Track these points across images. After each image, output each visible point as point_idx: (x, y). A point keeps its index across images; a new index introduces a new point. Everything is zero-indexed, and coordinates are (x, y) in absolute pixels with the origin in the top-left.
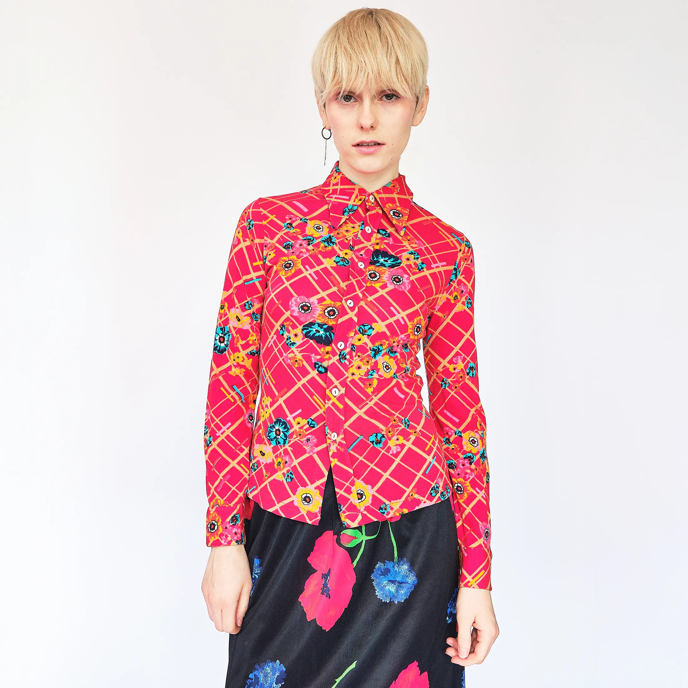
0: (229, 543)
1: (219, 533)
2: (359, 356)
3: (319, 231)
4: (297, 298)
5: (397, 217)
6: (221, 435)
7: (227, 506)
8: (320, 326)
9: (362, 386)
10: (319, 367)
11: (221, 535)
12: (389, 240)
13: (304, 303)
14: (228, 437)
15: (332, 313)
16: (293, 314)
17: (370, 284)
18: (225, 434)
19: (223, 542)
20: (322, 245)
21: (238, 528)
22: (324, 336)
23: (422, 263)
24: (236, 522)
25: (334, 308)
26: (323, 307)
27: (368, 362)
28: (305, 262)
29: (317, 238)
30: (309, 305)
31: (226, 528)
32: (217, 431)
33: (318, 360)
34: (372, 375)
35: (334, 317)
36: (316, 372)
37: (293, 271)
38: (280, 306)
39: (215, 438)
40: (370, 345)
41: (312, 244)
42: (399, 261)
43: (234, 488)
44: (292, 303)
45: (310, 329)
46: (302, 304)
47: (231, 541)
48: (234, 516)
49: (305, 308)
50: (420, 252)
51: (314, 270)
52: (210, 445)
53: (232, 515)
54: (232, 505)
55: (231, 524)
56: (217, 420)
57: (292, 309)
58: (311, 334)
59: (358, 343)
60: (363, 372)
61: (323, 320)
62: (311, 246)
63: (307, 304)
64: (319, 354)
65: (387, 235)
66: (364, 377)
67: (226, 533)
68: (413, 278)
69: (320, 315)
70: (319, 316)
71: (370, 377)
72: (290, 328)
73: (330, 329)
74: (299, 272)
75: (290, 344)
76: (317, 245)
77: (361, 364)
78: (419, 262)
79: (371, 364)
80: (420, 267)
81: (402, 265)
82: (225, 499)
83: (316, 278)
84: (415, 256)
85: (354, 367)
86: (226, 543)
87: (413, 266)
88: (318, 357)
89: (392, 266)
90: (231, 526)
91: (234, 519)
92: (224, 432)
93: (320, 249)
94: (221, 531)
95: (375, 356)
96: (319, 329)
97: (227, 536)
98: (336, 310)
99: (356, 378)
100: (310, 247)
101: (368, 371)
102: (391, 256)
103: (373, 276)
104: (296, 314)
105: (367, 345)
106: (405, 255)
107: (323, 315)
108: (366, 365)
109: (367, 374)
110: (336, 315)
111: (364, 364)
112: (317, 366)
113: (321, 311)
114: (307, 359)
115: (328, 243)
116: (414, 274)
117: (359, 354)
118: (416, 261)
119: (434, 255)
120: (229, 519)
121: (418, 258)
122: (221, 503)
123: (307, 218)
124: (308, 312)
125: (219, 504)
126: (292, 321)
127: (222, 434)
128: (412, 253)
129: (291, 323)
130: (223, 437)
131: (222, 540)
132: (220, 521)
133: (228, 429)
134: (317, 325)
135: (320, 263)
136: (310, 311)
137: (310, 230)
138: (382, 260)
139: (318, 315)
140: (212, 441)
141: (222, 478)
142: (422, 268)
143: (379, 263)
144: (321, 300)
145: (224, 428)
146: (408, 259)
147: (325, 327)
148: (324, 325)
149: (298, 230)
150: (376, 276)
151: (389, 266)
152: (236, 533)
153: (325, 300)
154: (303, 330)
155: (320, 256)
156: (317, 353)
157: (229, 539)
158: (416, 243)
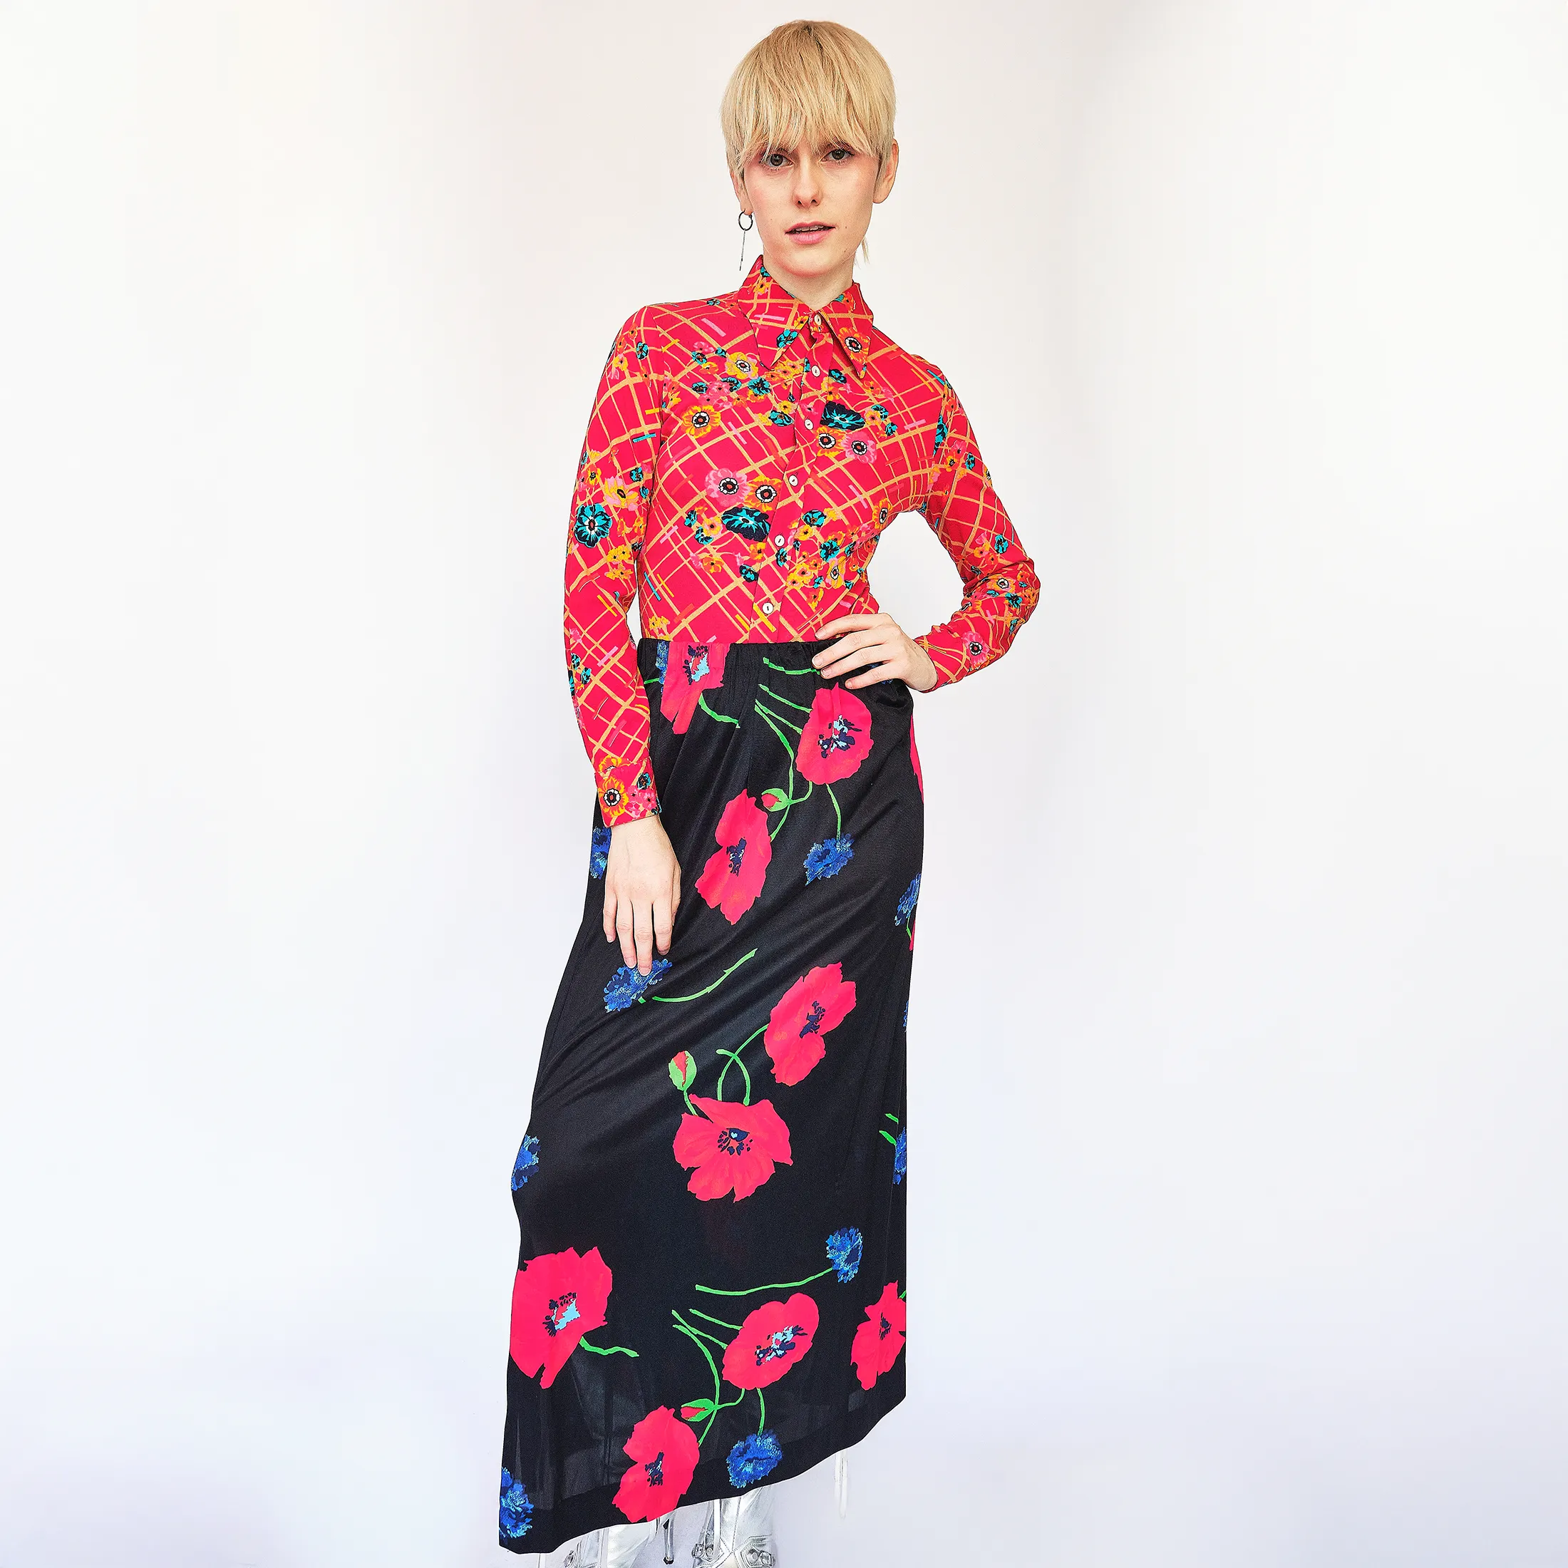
0: (643, 815)
1: (625, 804)
2: (804, 557)
3: (745, 370)
4: (718, 471)
5: (856, 348)
6: (604, 665)
7: (628, 765)
8: (750, 513)
9: (805, 598)
10: (746, 573)
11: (628, 806)
12: (846, 387)
13: (728, 480)
14: (614, 667)
15: (766, 494)
16: (711, 496)
17: (821, 453)
18: (611, 664)
19: (633, 815)
20: (751, 392)
21: (650, 792)
22: (754, 528)
23: (893, 424)
24: (645, 784)
25: (770, 488)
26: (754, 485)
27: (816, 565)
28: (727, 417)
29: (743, 381)
30: (735, 483)
31: (634, 795)
32: (598, 660)
33: (745, 562)
34: (818, 583)
35: (770, 500)
36: (742, 579)
37: (709, 430)
38: (690, 482)
39: (596, 671)
40: (821, 539)
41: (735, 389)
42: (861, 420)
44: (710, 478)
45: (735, 517)
46: (724, 481)
47: (645, 811)
48: (642, 777)
49: (729, 487)
50: (888, 407)
51: (741, 429)
52: (588, 681)
53: (638, 776)
54: (635, 762)
55: (639, 789)
56: (597, 644)
57: (709, 487)
58: (736, 524)
59: (803, 538)
60: (807, 579)
61: (754, 504)
62: (734, 391)
63: (732, 480)
64: (748, 554)
65: (842, 379)
66: (808, 587)
67: (634, 802)
68: (880, 445)
69: (750, 497)
70: (748, 499)
71: (816, 586)
72: (703, 516)
73: (763, 517)
74: (718, 431)
75: (702, 540)
76: (743, 392)
77: (806, 567)
78: (888, 422)
79: (819, 568)
80: (890, 431)
81: (865, 426)
82: (622, 756)
83: (745, 443)
84: (881, 413)
85: (796, 572)
86: (639, 816)
87: (880, 428)
88: (746, 558)
89: (852, 428)
90: (640, 791)
91: (642, 781)
92: (609, 660)
93: (748, 399)
94: (626, 800)
95: (827, 557)
96: (747, 517)
97: (637, 807)
98: (772, 490)
99: (798, 588)
100: (734, 395)
101: (815, 577)
102: (849, 413)
103: (825, 440)
104: (714, 495)
105: (816, 540)
106: (869, 412)
107: (754, 498)
108: (813, 569)
109: (813, 582)
110: (772, 498)
111: (810, 568)
112: (744, 571)
113: (751, 491)
114: (730, 560)
115: (759, 390)
116: (882, 440)
117: (804, 553)
118: (883, 420)
119: (908, 409)
120: (634, 783)
121: (886, 417)
122: (617, 762)
123: (726, 347)
124: (733, 492)
125: (615, 765)
126: (708, 506)
127: (606, 663)
128: (877, 409)
129: (706, 509)
130: (607, 668)
131: (631, 812)
132: (623, 787)
133: (613, 656)
134: (744, 512)
135: (749, 420)
136: (735, 490)
137: (731, 369)
138: (837, 418)
139: (746, 497)
140: (591, 675)
141: (615, 727)
142: (892, 431)
143: (833, 422)
144: (752, 475)
145: (608, 655)
146: (873, 418)
147: (757, 514)
148: (755, 512)
149: (715, 365)
150: (830, 442)
151: (847, 428)
152: (649, 800)
153: (757, 475)
154: (723, 518)
155: (748, 409)
156: (745, 553)
157: (641, 809)
158: (882, 393)
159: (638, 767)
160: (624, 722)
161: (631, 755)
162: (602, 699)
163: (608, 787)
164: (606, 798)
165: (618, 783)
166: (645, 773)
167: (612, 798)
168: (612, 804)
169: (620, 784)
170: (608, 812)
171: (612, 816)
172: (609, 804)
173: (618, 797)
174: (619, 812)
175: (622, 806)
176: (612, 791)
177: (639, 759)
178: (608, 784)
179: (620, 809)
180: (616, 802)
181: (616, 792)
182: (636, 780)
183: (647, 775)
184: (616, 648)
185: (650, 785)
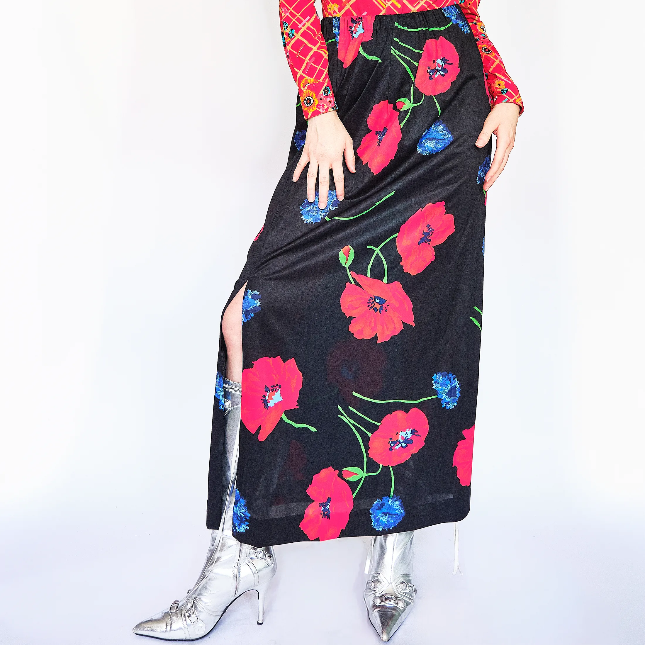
1: (316, 105)
6: (302, 27)
7: (317, 82)
11: (318, 106)
14: (308, 28)
18: (306, 26)
19: (321, 110)
21: (330, 97)
24: (328, 93)
31: (321, 99)
32: (299, 24)
39: (297, 31)
43: (319, 67)
48: (325, 88)
53: (323, 88)
54: (321, 80)
55: (324, 95)
56: (298, 16)
67: (321, 103)
86: (324, 111)
90: (324, 97)
91: (325, 91)
92: (305, 24)
94: (317, 102)
97: (323, 106)
120: (321, 92)
127: (303, 26)
130: (304, 28)
131: (320, 109)
132: (314, 95)
133: (308, 21)
145: (305, 21)
157: (326, 107)
159: (323, 83)
160: (314, 59)
161: (319, 77)
162: (301, 46)
163: (306, 96)
164: (305, 102)
165: (312, 93)
166: (327, 86)
167: (308, 101)
168: (309, 105)
169: (313, 93)
170: (307, 110)
171: (309, 112)
172: (307, 105)
173: (312, 101)
174: (313, 109)
175: (314, 106)
176: (309, 98)
177: (324, 79)
178: (306, 94)
179: (314, 108)
180: (311, 104)
181: (311, 98)
182: (322, 90)
183: (328, 88)
184: (309, 18)
185: (330, 93)
